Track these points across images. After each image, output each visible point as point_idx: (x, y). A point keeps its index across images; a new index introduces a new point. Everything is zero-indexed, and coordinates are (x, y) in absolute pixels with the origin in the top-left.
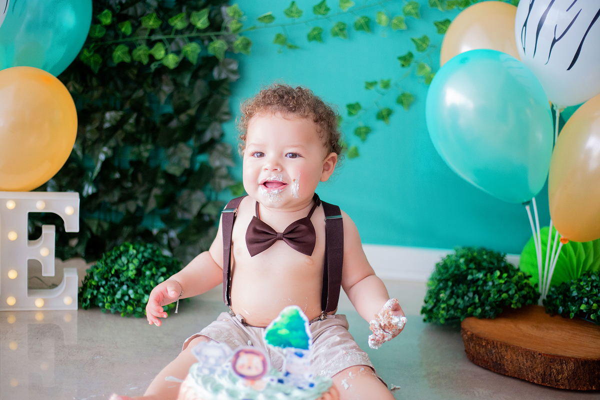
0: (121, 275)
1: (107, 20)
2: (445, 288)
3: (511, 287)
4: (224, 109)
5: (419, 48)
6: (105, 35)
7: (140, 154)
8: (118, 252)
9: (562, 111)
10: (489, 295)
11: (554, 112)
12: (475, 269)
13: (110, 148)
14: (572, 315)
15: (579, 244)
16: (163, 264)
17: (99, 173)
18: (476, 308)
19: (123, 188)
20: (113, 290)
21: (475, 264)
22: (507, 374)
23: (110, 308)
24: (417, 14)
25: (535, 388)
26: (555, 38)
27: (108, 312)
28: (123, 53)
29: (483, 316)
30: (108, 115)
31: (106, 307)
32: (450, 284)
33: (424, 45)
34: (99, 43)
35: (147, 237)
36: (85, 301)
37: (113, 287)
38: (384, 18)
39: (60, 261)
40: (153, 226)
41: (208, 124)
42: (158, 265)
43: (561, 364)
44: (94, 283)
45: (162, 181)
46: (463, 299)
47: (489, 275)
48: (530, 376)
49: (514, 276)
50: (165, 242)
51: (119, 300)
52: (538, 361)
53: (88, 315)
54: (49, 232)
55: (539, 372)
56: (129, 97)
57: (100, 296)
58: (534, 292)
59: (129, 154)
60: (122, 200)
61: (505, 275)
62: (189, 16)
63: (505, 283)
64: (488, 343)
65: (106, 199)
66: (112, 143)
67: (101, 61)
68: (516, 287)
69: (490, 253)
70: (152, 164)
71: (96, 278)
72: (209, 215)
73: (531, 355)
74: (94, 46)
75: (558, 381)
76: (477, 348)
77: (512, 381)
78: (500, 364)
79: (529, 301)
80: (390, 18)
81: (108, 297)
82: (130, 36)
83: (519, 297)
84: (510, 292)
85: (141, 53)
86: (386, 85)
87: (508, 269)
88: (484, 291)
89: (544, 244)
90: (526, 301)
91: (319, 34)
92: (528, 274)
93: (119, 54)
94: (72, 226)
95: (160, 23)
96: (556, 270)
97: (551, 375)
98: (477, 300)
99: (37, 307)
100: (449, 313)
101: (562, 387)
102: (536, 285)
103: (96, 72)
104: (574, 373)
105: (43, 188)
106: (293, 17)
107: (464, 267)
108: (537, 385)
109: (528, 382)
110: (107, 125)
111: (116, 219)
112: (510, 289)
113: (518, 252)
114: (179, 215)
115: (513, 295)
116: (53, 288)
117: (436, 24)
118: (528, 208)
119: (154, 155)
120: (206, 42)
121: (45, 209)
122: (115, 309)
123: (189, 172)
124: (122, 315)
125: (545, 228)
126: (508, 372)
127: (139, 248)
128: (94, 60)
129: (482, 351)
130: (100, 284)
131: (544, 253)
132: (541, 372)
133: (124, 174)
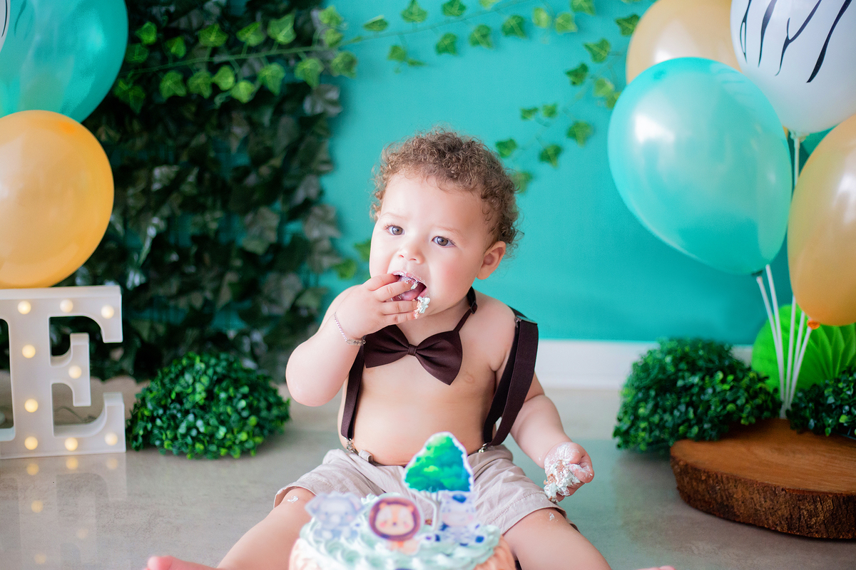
0: (184, 401)
1: (149, 37)
2: (645, 400)
3: (739, 394)
4: (322, 156)
5: (596, 57)
6: (149, 58)
7: (205, 225)
8: (180, 367)
9: (803, 141)
10: (709, 408)
11: (791, 142)
12: (688, 370)
13: (162, 218)
14: (828, 430)
15: (836, 328)
16: (244, 381)
17: (149, 255)
18: (690, 427)
19: (183, 274)
20: (175, 422)
21: (687, 363)
22: (737, 520)
23: (171, 448)
24: (590, 8)
25: (777, 538)
26: (787, 37)
27: (169, 453)
28: (176, 83)
29: (701, 438)
30: (158, 172)
31: (166, 446)
32: (653, 393)
33: (603, 53)
34: (141, 71)
35: (221, 342)
36: (136, 438)
37: (174, 417)
38: (544, 16)
39: (98, 382)
40: (228, 327)
41: (300, 178)
42: (237, 384)
43: (815, 502)
44: (147, 413)
45: (238, 263)
46: (672, 413)
47: (707, 378)
48: (770, 522)
49: (743, 378)
50: (246, 347)
51: (184, 436)
52: (781, 500)
53: (142, 458)
54: (80, 343)
55: (783, 516)
56: (186, 145)
57: (156, 432)
58: (773, 400)
59: (191, 226)
60: (182, 292)
61: (730, 378)
62: (266, 26)
63: (731, 388)
64: (709, 477)
65: (161, 291)
66: (165, 211)
67: (143, 96)
68: (746, 394)
69: (708, 346)
70: (223, 238)
71: (150, 406)
72: (308, 308)
73: (770, 491)
74: (134, 75)
75: (811, 527)
76: (695, 484)
77: (746, 529)
78: (727, 505)
79: (766, 414)
80: (553, 16)
81: (168, 433)
82: (184, 58)
83: (752, 408)
84: (739, 402)
85: (200, 82)
86: (552, 112)
87: (736, 369)
88: (701, 401)
89: (785, 329)
90: (762, 413)
91: (453, 43)
92: (763, 375)
93: (170, 85)
94: (113, 333)
95: (224, 38)
96: (803, 366)
97: (800, 519)
98: (691, 415)
99: (67, 450)
100: (653, 434)
101: (817, 536)
102: (776, 390)
103: (138, 111)
104: (834, 515)
105: (70, 281)
106: (413, 21)
107: (671, 369)
108: (782, 533)
109: (769, 529)
110: (156, 186)
111: (176, 318)
112: (739, 398)
113: (750, 342)
114: (265, 310)
115: (743, 406)
116: (90, 422)
117: (619, 22)
118: (759, 280)
119: (226, 226)
120: (292, 62)
121: (73, 310)
122: (179, 448)
123: (275, 248)
124: (189, 456)
125: (786, 308)
126: (739, 516)
127: (209, 360)
128: (133, 95)
129: (702, 487)
130: (155, 414)
131: (786, 342)
132: (787, 514)
133: (184, 255)
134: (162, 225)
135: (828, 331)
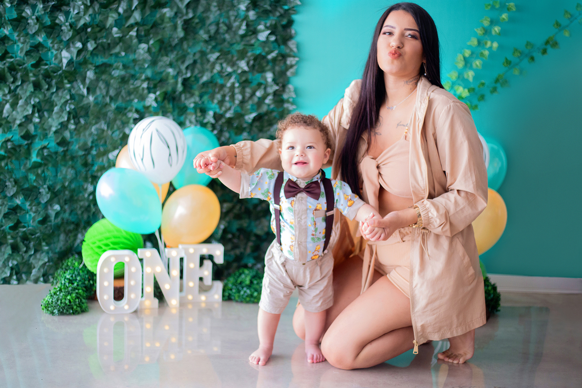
0: (242, 283)
7: (242, 225)
8: (240, 273)
13: (226, 222)
17: (221, 236)
19: (233, 243)
27: (237, 301)
30: (225, 205)
36: (226, 297)
37: (238, 289)
40: (249, 262)
44: (229, 288)
45: (253, 239)
51: (243, 295)
54: (208, 264)
57: (233, 294)
59: (236, 225)
60: (233, 249)
66: (227, 219)
70: (249, 230)
71: (230, 285)
81: (237, 294)
94: (220, 259)
99: (202, 300)
110: (224, 210)
119: (249, 225)
121: (207, 253)
122: (241, 300)
124: (244, 303)
133: (234, 235)
134: (226, 224)
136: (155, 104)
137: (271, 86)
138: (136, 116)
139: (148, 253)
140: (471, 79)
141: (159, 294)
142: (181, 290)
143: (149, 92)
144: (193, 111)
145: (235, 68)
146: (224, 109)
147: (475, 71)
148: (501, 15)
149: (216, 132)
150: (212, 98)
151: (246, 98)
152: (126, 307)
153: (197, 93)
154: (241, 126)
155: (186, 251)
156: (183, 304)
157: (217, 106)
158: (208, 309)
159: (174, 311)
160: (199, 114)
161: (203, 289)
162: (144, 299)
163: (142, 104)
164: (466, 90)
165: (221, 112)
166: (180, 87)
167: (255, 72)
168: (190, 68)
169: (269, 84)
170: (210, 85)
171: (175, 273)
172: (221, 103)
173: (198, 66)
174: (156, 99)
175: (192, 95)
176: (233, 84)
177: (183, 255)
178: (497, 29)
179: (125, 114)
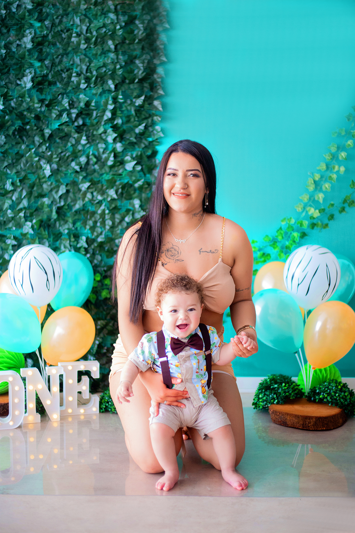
1: (98, 278)
2: (261, 393)
6: (98, 285)
10: (280, 394)
12: (274, 383)
13: (100, 338)
14: (317, 400)
15: (323, 369)
17: (97, 351)
18: (275, 400)
21: (274, 381)
22: (288, 426)
26: (299, 283)
28: (107, 293)
29: (278, 403)
30: (99, 322)
32: (264, 390)
34: (95, 289)
36: (102, 409)
44: (106, 400)
46: (269, 397)
47: (280, 385)
48: (298, 426)
49: (291, 385)
52: (300, 419)
53: (103, 415)
54: (85, 379)
56: (109, 313)
57: (109, 406)
58: (301, 392)
59: (110, 340)
61: (287, 385)
63: (287, 388)
64: (280, 414)
66: (102, 335)
67: (96, 298)
68: (292, 390)
69: (281, 376)
71: (107, 398)
73: (297, 417)
75: (309, 427)
77: (291, 429)
78: (286, 422)
79: (298, 396)
83: (294, 394)
88: (278, 392)
89: (306, 370)
90: (297, 395)
92: (299, 384)
93: (104, 294)
94: (96, 375)
97: (306, 424)
98: (275, 396)
99: (81, 413)
100: (264, 403)
101: (311, 429)
102: (303, 389)
104: (315, 423)
107: (269, 383)
108: (301, 429)
109: (297, 428)
110: (98, 327)
112: (290, 391)
113: (297, 376)
115: (291, 393)
116: (86, 404)
118: (296, 355)
121: (85, 369)
125: (306, 365)
129: (278, 417)
130: (109, 401)
131: (306, 373)
132: (302, 423)
134: (101, 340)
135: (321, 371)
136: (31, 232)
137: (139, 212)
138: (15, 243)
139: (30, 372)
140: (321, 201)
141: (41, 409)
142: (61, 405)
143: (26, 221)
144: (67, 237)
145: (105, 196)
146: (95, 234)
147: (325, 193)
148: (347, 142)
149: (88, 255)
150: (85, 224)
151: (116, 224)
152: (11, 423)
153: (70, 220)
154: (112, 249)
155: (65, 368)
156: (63, 417)
157: (89, 232)
158: (87, 422)
159: (55, 425)
160: (73, 239)
161: (82, 403)
162: (27, 414)
163: (20, 231)
164: (317, 211)
165: (93, 237)
166: (54, 215)
167: (123, 199)
168: (64, 197)
169: (137, 210)
170: (82, 212)
171: (55, 388)
172: (93, 229)
173: (71, 195)
174: (32, 227)
175: (66, 222)
176: (104, 211)
177: (62, 372)
178: (343, 154)
179: (5, 242)
